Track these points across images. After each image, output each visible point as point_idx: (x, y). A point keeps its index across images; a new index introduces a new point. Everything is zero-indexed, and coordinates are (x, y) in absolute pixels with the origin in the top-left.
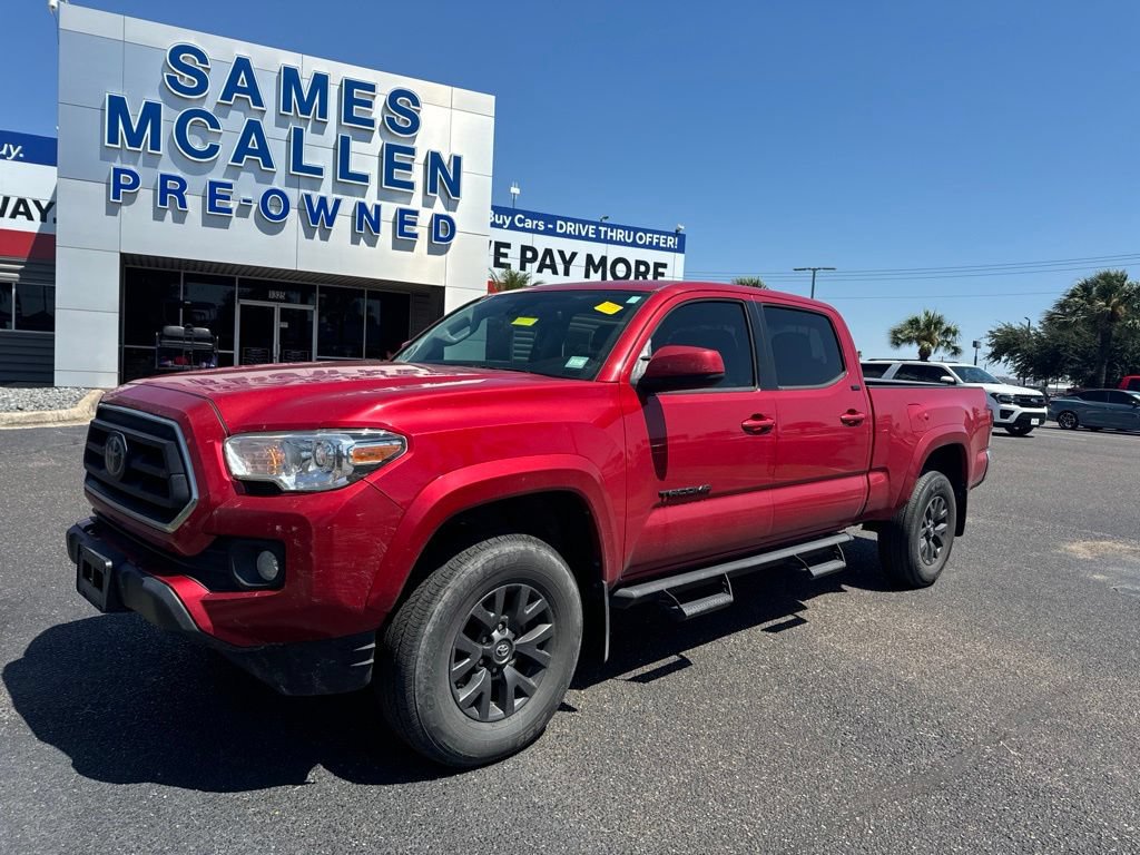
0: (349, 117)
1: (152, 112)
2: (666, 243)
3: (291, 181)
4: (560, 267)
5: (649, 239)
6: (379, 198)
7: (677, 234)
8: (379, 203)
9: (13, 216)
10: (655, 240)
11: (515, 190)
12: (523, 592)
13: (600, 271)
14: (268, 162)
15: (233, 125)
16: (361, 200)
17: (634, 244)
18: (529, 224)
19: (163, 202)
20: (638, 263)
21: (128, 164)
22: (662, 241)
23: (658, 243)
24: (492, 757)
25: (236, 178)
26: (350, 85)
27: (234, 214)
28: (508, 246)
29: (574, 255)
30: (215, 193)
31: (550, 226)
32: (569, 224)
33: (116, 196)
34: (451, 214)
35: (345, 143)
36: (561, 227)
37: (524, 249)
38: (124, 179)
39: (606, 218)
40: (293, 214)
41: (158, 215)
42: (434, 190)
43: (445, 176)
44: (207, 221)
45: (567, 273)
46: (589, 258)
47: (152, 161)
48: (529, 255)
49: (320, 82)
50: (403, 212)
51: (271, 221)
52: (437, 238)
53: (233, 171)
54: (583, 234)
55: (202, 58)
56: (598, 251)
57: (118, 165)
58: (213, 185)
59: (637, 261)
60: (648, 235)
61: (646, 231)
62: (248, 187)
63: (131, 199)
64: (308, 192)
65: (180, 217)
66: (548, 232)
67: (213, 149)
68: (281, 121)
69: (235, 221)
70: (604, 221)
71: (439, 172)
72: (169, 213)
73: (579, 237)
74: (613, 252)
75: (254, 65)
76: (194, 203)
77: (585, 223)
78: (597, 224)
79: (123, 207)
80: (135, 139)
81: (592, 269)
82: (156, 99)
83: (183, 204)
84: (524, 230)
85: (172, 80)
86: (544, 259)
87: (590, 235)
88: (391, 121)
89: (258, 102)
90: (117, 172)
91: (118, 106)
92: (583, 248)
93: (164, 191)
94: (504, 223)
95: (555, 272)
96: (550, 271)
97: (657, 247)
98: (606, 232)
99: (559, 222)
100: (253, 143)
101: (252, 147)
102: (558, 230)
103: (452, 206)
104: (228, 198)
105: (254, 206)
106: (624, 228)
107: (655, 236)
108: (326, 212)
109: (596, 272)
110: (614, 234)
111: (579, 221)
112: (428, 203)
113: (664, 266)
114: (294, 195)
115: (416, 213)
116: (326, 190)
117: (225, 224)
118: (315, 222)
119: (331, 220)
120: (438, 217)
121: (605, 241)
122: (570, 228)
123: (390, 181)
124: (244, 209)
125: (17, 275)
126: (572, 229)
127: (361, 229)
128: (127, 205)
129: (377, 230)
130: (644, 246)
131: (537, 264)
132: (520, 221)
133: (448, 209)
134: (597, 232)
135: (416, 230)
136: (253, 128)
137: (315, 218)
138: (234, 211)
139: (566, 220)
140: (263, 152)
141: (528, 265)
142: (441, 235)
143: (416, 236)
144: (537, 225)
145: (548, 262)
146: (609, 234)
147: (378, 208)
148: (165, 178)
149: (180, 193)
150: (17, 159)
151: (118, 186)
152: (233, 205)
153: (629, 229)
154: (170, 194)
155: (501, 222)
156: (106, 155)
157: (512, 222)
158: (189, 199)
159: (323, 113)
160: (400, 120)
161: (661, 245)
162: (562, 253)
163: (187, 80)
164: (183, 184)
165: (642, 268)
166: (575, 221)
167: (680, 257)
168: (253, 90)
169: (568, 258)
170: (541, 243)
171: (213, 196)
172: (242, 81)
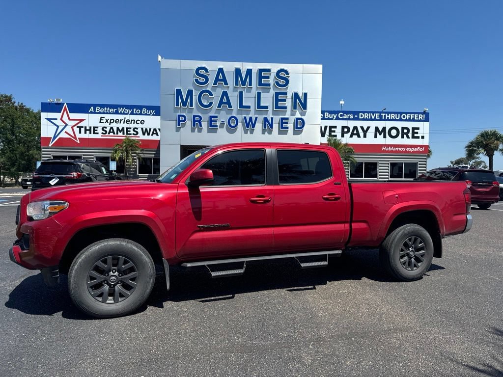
0: (260, 84)
1: (190, 93)
2: (418, 118)
3: (239, 112)
4: (362, 134)
5: (408, 117)
6: (273, 115)
7: (424, 113)
8: (273, 116)
9: (152, 135)
10: (412, 117)
11: (342, 102)
12: (120, 259)
13: (383, 134)
14: (230, 106)
15: (218, 94)
16: (266, 116)
17: (401, 120)
18: (345, 116)
19: (194, 125)
20: (403, 129)
21: (183, 113)
22: (416, 117)
23: (414, 118)
24: (111, 315)
25: (219, 114)
26: (261, 71)
27: (218, 127)
28: (335, 127)
29: (368, 128)
30: (212, 120)
31: (356, 116)
32: (365, 114)
33: (179, 125)
34: (303, 117)
35: (259, 94)
36: (362, 116)
37: (343, 128)
38: (182, 118)
39: (385, 109)
40: (240, 125)
41: (193, 130)
42: (295, 108)
43: (300, 102)
44: (209, 131)
45: (365, 136)
46: (377, 129)
47: (191, 111)
48: (346, 130)
49: (249, 72)
50: (282, 119)
51: (232, 129)
52: (297, 128)
53: (218, 111)
54: (373, 118)
55: (206, 70)
56: (381, 125)
57: (179, 114)
58: (211, 117)
59: (402, 128)
60: (408, 115)
61: (407, 113)
62: (223, 117)
63: (184, 125)
64: (245, 116)
65: (200, 130)
66: (354, 119)
67: (211, 104)
68: (235, 89)
69: (219, 130)
70: (384, 111)
71: (298, 101)
72: (196, 129)
73: (371, 119)
74: (389, 125)
75: (224, 70)
76: (205, 124)
77: (373, 113)
78: (380, 113)
79: (182, 129)
80: (184, 104)
81: (378, 134)
82: (191, 88)
83: (201, 126)
84: (343, 119)
85: (196, 80)
86: (353, 131)
87: (377, 118)
88: (277, 83)
89: (226, 84)
90: (179, 116)
91: (179, 92)
92: (373, 124)
93: (194, 121)
94: (333, 117)
95: (359, 136)
96: (356, 136)
97: (414, 120)
98: (385, 116)
99: (360, 114)
100: (225, 100)
101: (225, 101)
102: (360, 118)
103: (303, 114)
104: (216, 121)
105: (226, 123)
106: (395, 113)
107: (412, 115)
108: (252, 123)
109: (380, 134)
110: (389, 116)
111: (371, 112)
112: (293, 114)
113: (418, 129)
114: (240, 118)
115: (288, 119)
116: (252, 114)
117: (215, 131)
118: (248, 127)
119: (254, 126)
120: (297, 119)
121: (385, 120)
122: (366, 116)
123: (277, 107)
124: (222, 126)
125: (153, 155)
126: (367, 116)
127: (265, 128)
128: (183, 127)
129: (272, 128)
130: (406, 120)
131: (350, 134)
132: (341, 115)
133: (301, 115)
134: (380, 116)
135: (288, 125)
136: (225, 94)
137: (248, 125)
138: (218, 126)
139: (364, 112)
140: (228, 103)
141: (345, 135)
142: (299, 126)
143: (288, 128)
144: (349, 117)
145: (355, 132)
146: (387, 116)
147: (272, 118)
148: (194, 116)
149: (199, 122)
150: (153, 115)
151: (179, 121)
152: (218, 124)
153: (397, 113)
154: (197, 122)
155: (332, 117)
156: (176, 110)
157: (337, 116)
158: (203, 123)
159: (250, 84)
160: (282, 82)
161: (416, 119)
162: (362, 128)
163: (202, 80)
164: (201, 118)
165: (405, 131)
166: (368, 112)
167: (427, 124)
168: (224, 80)
169: (365, 129)
170: (351, 124)
171: (211, 121)
172: (221, 77)
